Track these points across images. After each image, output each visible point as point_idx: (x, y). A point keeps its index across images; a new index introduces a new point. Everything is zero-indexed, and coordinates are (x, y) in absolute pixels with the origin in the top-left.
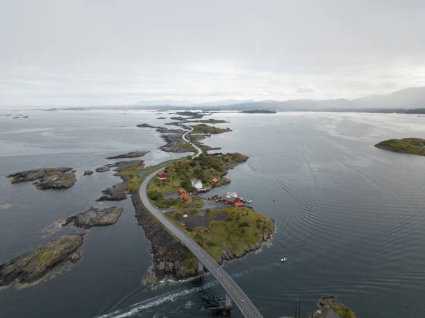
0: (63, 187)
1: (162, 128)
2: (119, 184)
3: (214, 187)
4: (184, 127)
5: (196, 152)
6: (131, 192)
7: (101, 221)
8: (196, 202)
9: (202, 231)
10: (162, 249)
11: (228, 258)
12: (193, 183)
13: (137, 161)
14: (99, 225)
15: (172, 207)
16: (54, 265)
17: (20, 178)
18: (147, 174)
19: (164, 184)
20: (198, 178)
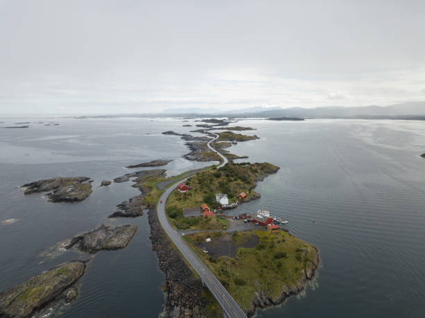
0: (76, 200)
1: (187, 136)
2: (136, 197)
3: (242, 201)
4: (210, 134)
5: (221, 161)
6: (148, 207)
7: (109, 244)
8: (221, 221)
9: (229, 263)
10: (178, 288)
11: (262, 304)
12: (217, 198)
13: (159, 170)
14: (107, 249)
15: (193, 228)
16: (42, 306)
17: (35, 188)
18: (167, 186)
19: (185, 199)
20: (224, 192)
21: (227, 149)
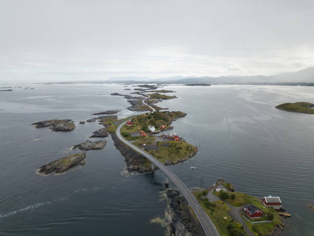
1: (128, 96)
2: (103, 129)
3: (163, 130)
4: (144, 95)
5: (151, 110)
6: (111, 133)
7: (95, 147)
8: (151, 138)
9: (154, 151)
10: (131, 159)
12: (149, 128)
13: (113, 116)
14: (93, 149)
15: (136, 140)
16: (72, 166)
17: (40, 125)
18: (121, 123)
19: (131, 128)
20: (152, 125)
21: (155, 104)
